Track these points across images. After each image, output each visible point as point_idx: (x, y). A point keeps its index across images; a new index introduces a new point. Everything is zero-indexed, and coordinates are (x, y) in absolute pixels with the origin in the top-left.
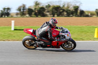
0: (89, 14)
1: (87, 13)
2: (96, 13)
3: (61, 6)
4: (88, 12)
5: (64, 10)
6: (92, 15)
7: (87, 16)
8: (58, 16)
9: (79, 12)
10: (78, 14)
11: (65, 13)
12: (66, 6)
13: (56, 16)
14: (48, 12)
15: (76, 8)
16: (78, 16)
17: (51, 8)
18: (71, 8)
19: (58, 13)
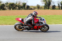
0: (33, 8)
1: (31, 8)
2: (37, 7)
3: (15, 3)
4: (32, 6)
5: (16, 6)
6: (35, 8)
7: (31, 9)
8: (13, 9)
9: (26, 6)
10: (26, 8)
11: (17, 8)
12: (18, 3)
13: (11, 9)
14: (7, 7)
15: (24, 5)
16: (26, 9)
17: (8, 5)
18: (21, 4)
19: (13, 8)
